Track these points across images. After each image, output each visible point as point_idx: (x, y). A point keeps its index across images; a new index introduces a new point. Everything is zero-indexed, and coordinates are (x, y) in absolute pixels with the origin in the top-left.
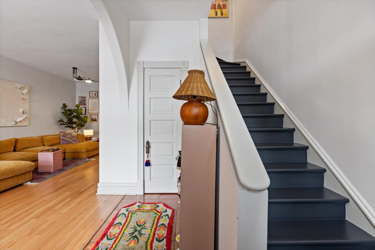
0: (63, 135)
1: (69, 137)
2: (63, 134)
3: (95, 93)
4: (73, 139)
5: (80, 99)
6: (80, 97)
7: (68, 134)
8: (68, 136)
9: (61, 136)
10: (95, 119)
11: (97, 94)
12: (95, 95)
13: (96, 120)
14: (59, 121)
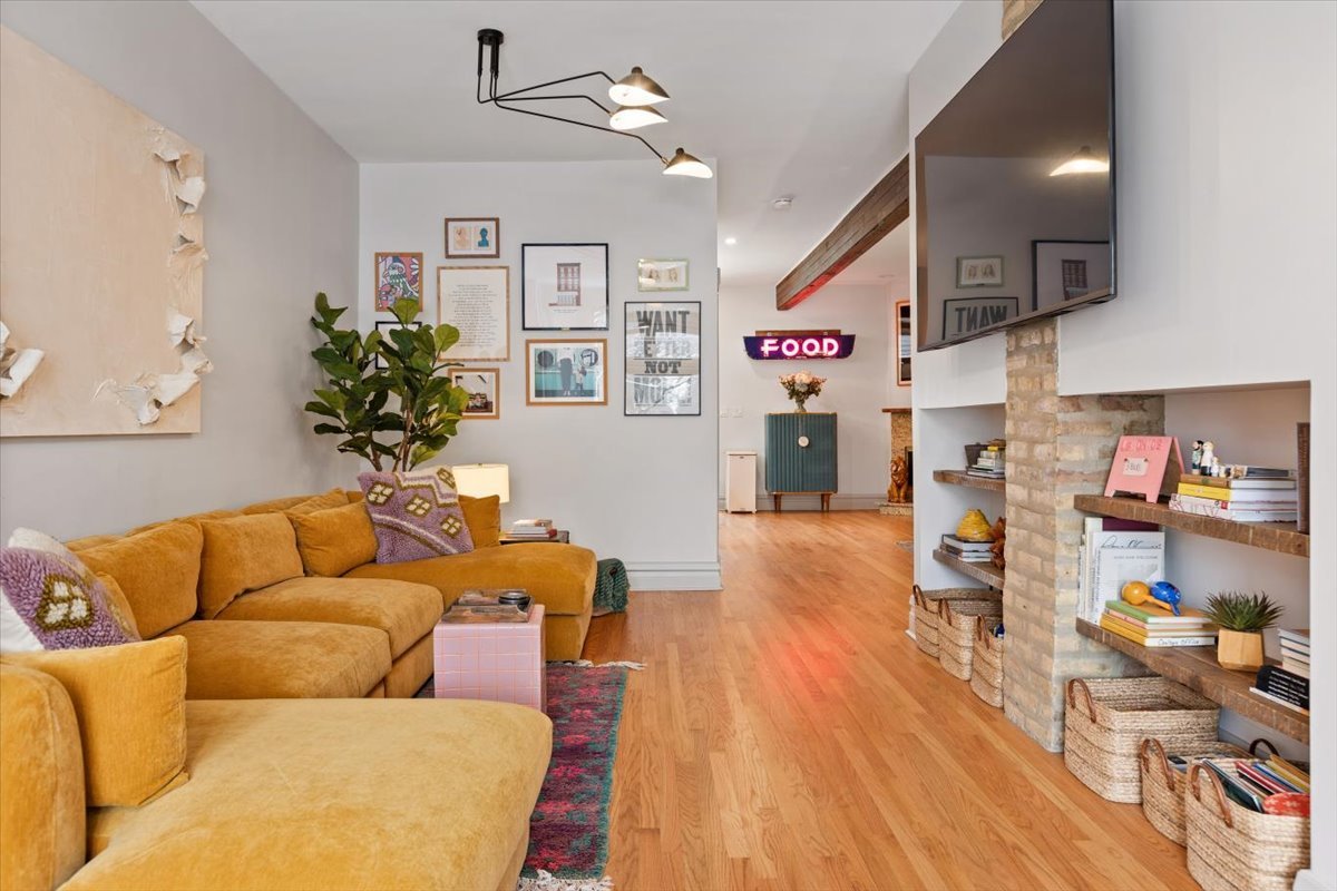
0: (389, 498)
1: (427, 511)
2: (388, 491)
3: (484, 232)
4: (445, 527)
5: (382, 266)
6: (385, 256)
7: (416, 496)
8: (419, 507)
9: (374, 503)
10: (483, 397)
11: (491, 238)
12: (484, 243)
13: (487, 407)
14: (312, 407)
